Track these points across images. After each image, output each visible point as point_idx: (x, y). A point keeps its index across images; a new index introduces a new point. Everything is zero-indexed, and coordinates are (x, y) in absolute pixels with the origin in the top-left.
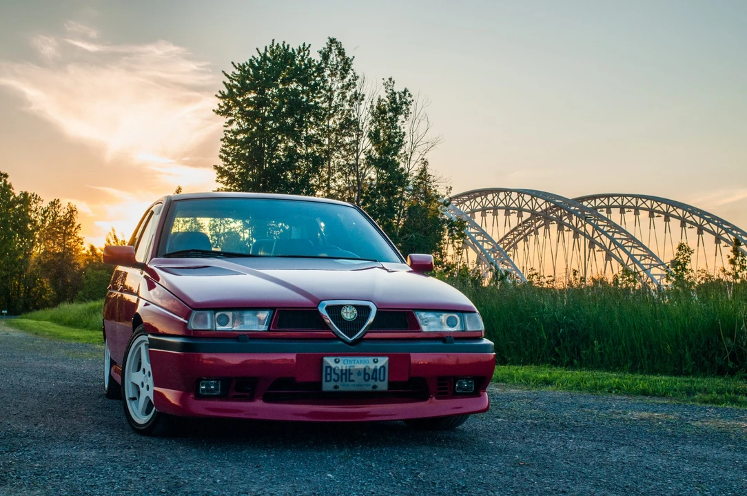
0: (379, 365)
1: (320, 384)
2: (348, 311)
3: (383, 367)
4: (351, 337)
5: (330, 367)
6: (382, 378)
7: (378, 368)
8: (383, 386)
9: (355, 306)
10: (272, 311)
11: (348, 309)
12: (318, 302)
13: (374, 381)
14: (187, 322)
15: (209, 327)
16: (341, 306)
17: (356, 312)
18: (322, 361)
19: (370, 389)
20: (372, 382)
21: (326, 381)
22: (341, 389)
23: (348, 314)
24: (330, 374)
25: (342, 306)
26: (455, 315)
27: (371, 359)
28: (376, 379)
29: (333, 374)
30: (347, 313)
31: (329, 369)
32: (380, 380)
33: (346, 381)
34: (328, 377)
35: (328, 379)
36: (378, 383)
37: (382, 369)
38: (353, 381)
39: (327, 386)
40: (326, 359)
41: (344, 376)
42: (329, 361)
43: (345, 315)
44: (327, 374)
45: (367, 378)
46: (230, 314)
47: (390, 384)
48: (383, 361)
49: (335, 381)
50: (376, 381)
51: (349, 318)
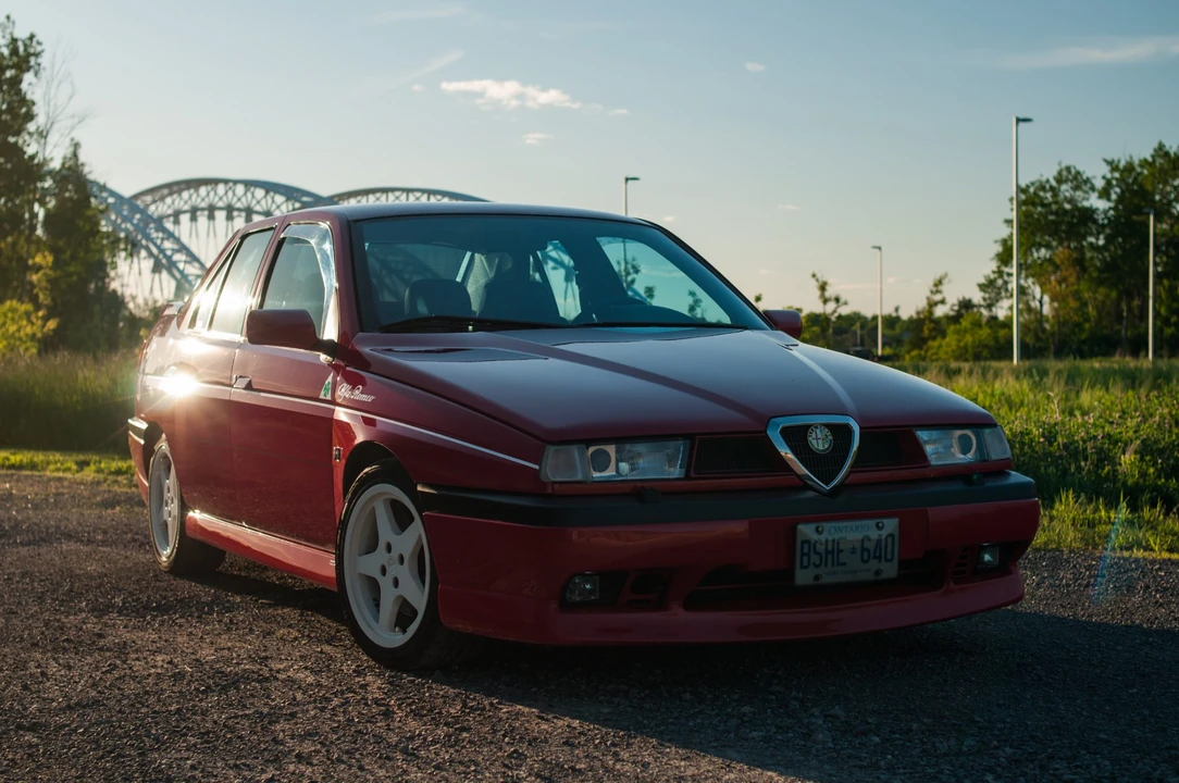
0: (884, 533)
1: (791, 574)
2: (819, 436)
3: (891, 535)
4: (827, 485)
5: (808, 542)
6: (889, 557)
7: (884, 537)
8: (890, 570)
9: (827, 426)
10: (688, 442)
11: (818, 431)
12: (765, 420)
13: (876, 561)
14: (537, 467)
15: (579, 477)
16: (806, 427)
17: (831, 437)
18: (794, 531)
19: (869, 576)
20: (874, 565)
21: (802, 567)
22: (826, 580)
23: (820, 441)
24: (808, 554)
25: (808, 426)
26: (968, 432)
27: (872, 523)
28: (879, 558)
29: (812, 554)
30: (817, 439)
31: (806, 546)
32: (887, 560)
33: (833, 565)
34: (805, 559)
35: (805, 564)
36: (883, 566)
37: (890, 539)
38: (844, 564)
39: (803, 577)
40: (801, 527)
41: (830, 556)
42: (806, 530)
43: (814, 442)
44: (803, 555)
45: (866, 558)
46: (611, 449)
47: (901, 564)
48: (891, 525)
49: (816, 566)
50: (880, 562)
51: (821, 448)
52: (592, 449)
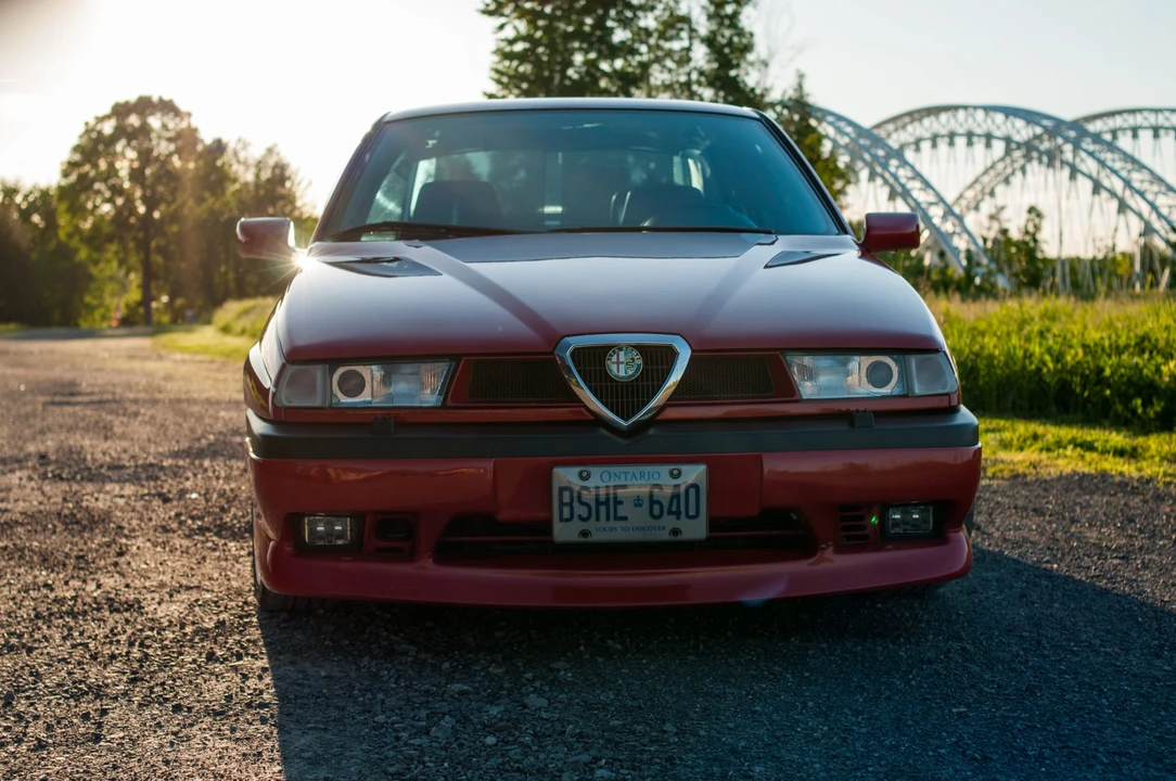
0: (683, 483)
1: (546, 527)
2: (622, 358)
3: (695, 486)
4: (626, 420)
5: (569, 489)
6: (692, 512)
7: (682, 488)
8: (696, 529)
9: (640, 348)
10: (453, 363)
11: (622, 353)
12: (554, 339)
13: (673, 517)
14: (274, 389)
15: (318, 401)
16: (605, 349)
17: (640, 362)
18: (547, 479)
19: (665, 536)
20: (669, 522)
21: (562, 520)
22: (598, 536)
23: (622, 367)
24: (571, 504)
25: (608, 348)
26: (887, 360)
27: (665, 469)
28: (678, 514)
29: (576, 504)
30: (618, 363)
31: (566, 494)
32: (690, 517)
33: (608, 519)
34: (566, 511)
35: (566, 514)
36: (684, 524)
37: (692, 492)
38: (625, 518)
39: (564, 532)
40: (558, 472)
41: (603, 509)
42: (566, 476)
43: (614, 367)
44: (562, 505)
45: (656, 509)
46: (366, 371)
47: (713, 523)
48: (694, 473)
49: (582, 519)
50: (678, 518)
51: (622, 373)
52: (341, 370)
